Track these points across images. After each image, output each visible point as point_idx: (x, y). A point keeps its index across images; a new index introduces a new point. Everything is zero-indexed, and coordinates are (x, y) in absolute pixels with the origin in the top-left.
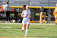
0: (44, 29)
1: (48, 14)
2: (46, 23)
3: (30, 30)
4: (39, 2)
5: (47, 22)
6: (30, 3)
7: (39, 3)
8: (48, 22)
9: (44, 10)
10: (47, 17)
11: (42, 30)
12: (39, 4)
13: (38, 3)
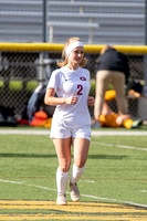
0: (121, 157)
1: (142, 82)
2: (133, 128)
3: (48, 165)
4: (94, 19)
5: (135, 123)
6: (48, 23)
7: (96, 25)
8: (140, 124)
9: (117, 60)
10: (137, 95)
11: (112, 162)
12: (93, 29)
13: (90, 24)
